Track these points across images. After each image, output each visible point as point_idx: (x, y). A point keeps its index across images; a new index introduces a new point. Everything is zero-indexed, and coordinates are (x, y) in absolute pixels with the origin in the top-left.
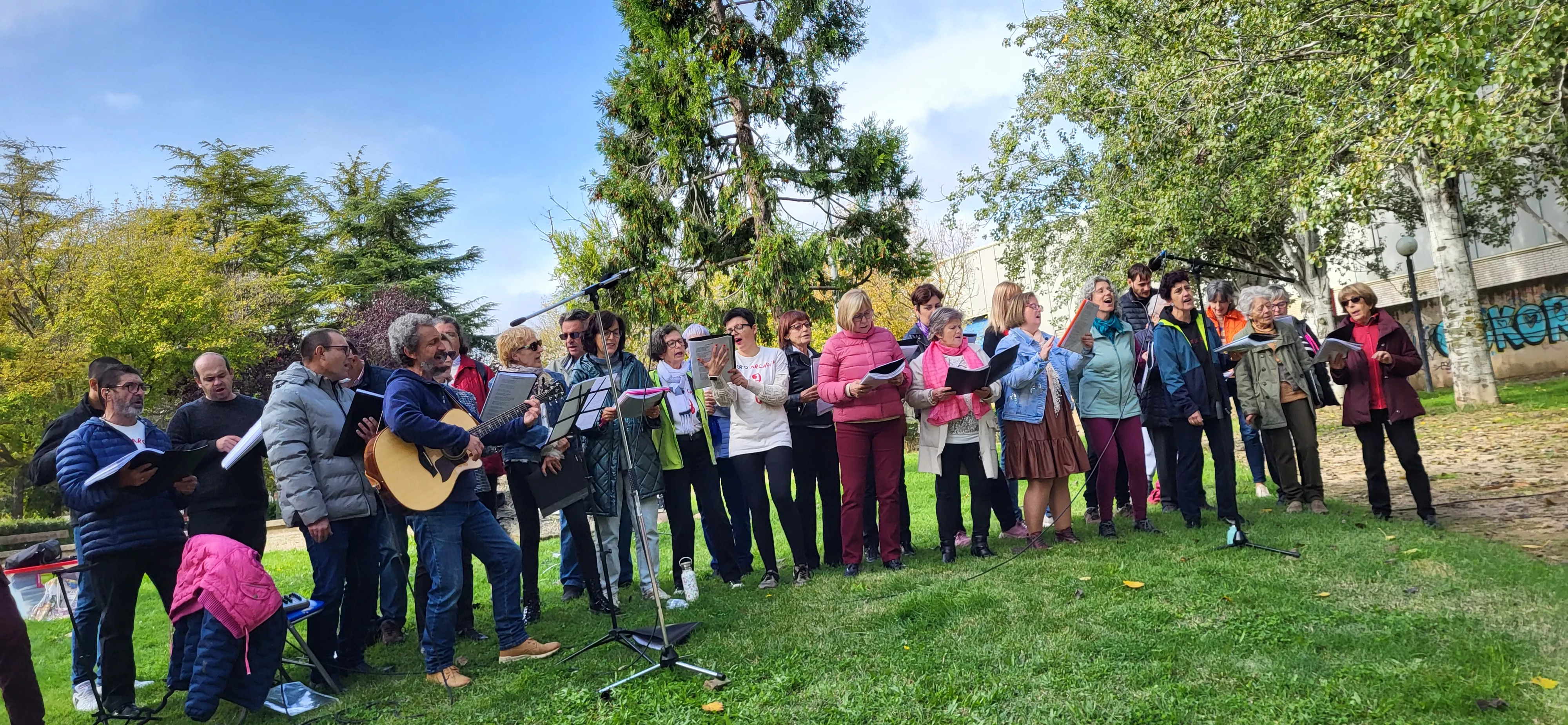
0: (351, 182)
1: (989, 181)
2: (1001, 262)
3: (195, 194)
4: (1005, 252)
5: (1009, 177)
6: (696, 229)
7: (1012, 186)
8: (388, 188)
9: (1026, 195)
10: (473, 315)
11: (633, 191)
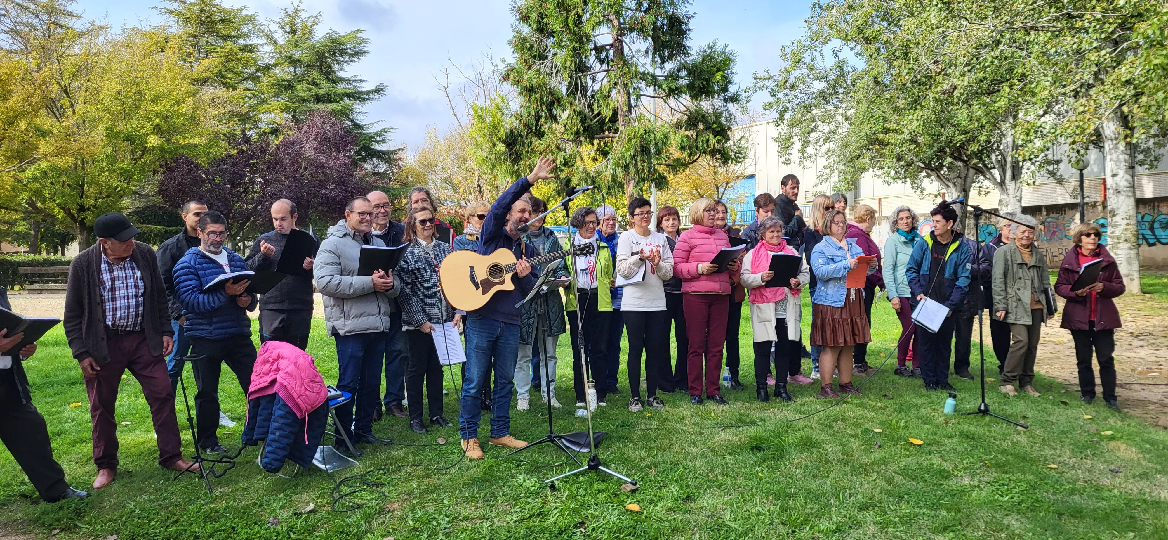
0: (292, 24)
1: (775, 81)
2: (776, 140)
3: (178, 23)
4: (780, 134)
5: (792, 79)
6: (579, 113)
7: (793, 87)
8: (320, 33)
9: (803, 95)
10: (377, 134)
11: (535, 81)
